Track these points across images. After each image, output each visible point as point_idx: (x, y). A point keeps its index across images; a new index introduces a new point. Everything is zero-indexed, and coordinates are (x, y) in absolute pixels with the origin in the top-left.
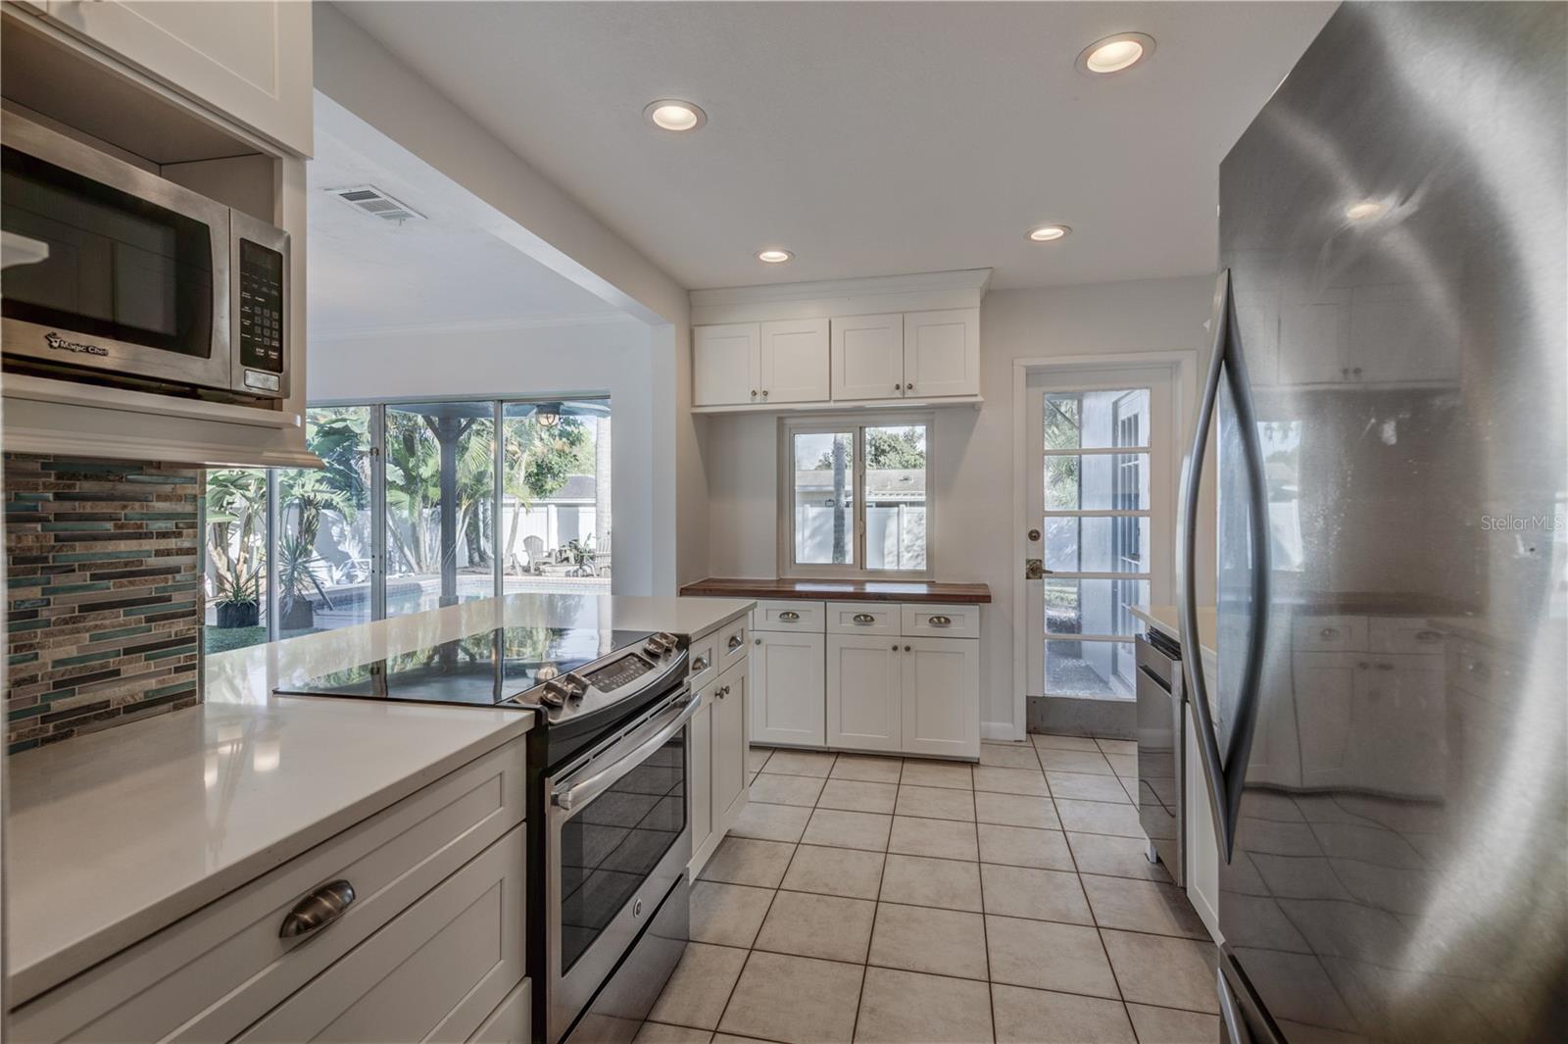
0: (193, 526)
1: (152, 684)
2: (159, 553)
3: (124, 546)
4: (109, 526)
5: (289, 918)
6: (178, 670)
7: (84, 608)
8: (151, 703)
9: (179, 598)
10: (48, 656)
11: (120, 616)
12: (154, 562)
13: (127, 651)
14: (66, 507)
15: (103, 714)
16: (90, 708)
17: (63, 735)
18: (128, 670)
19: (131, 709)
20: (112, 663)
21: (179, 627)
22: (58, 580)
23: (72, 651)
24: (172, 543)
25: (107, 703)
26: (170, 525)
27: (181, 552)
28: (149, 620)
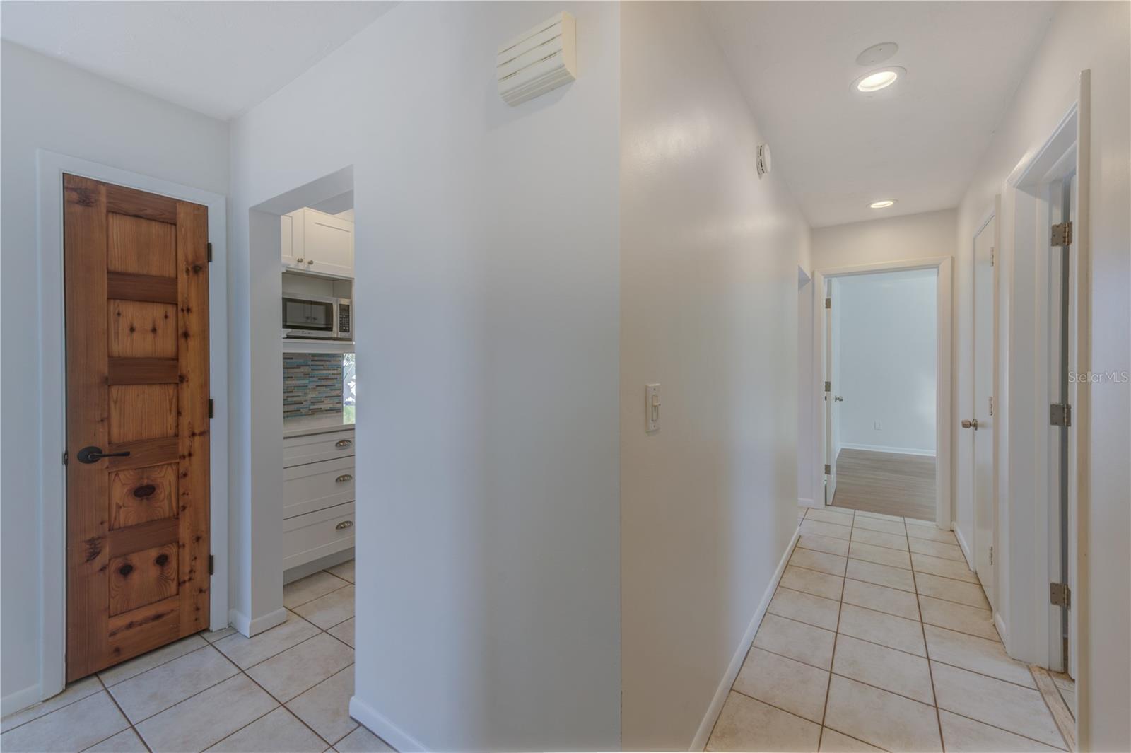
1: (331, 406)
3: (325, 372)
4: (322, 367)
5: (338, 443)
6: (337, 403)
7: (317, 386)
8: (331, 410)
9: (337, 385)
10: (310, 396)
11: (324, 388)
13: (326, 397)
14: (313, 363)
15: (320, 410)
16: (318, 409)
17: (313, 414)
18: (326, 402)
19: (326, 411)
20: (322, 399)
21: (338, 392)
22: (311, 379)
23: (314, 395)
24: (335, 372)
25: (321, 409)
27: (337, 374)
28: (331, 390)
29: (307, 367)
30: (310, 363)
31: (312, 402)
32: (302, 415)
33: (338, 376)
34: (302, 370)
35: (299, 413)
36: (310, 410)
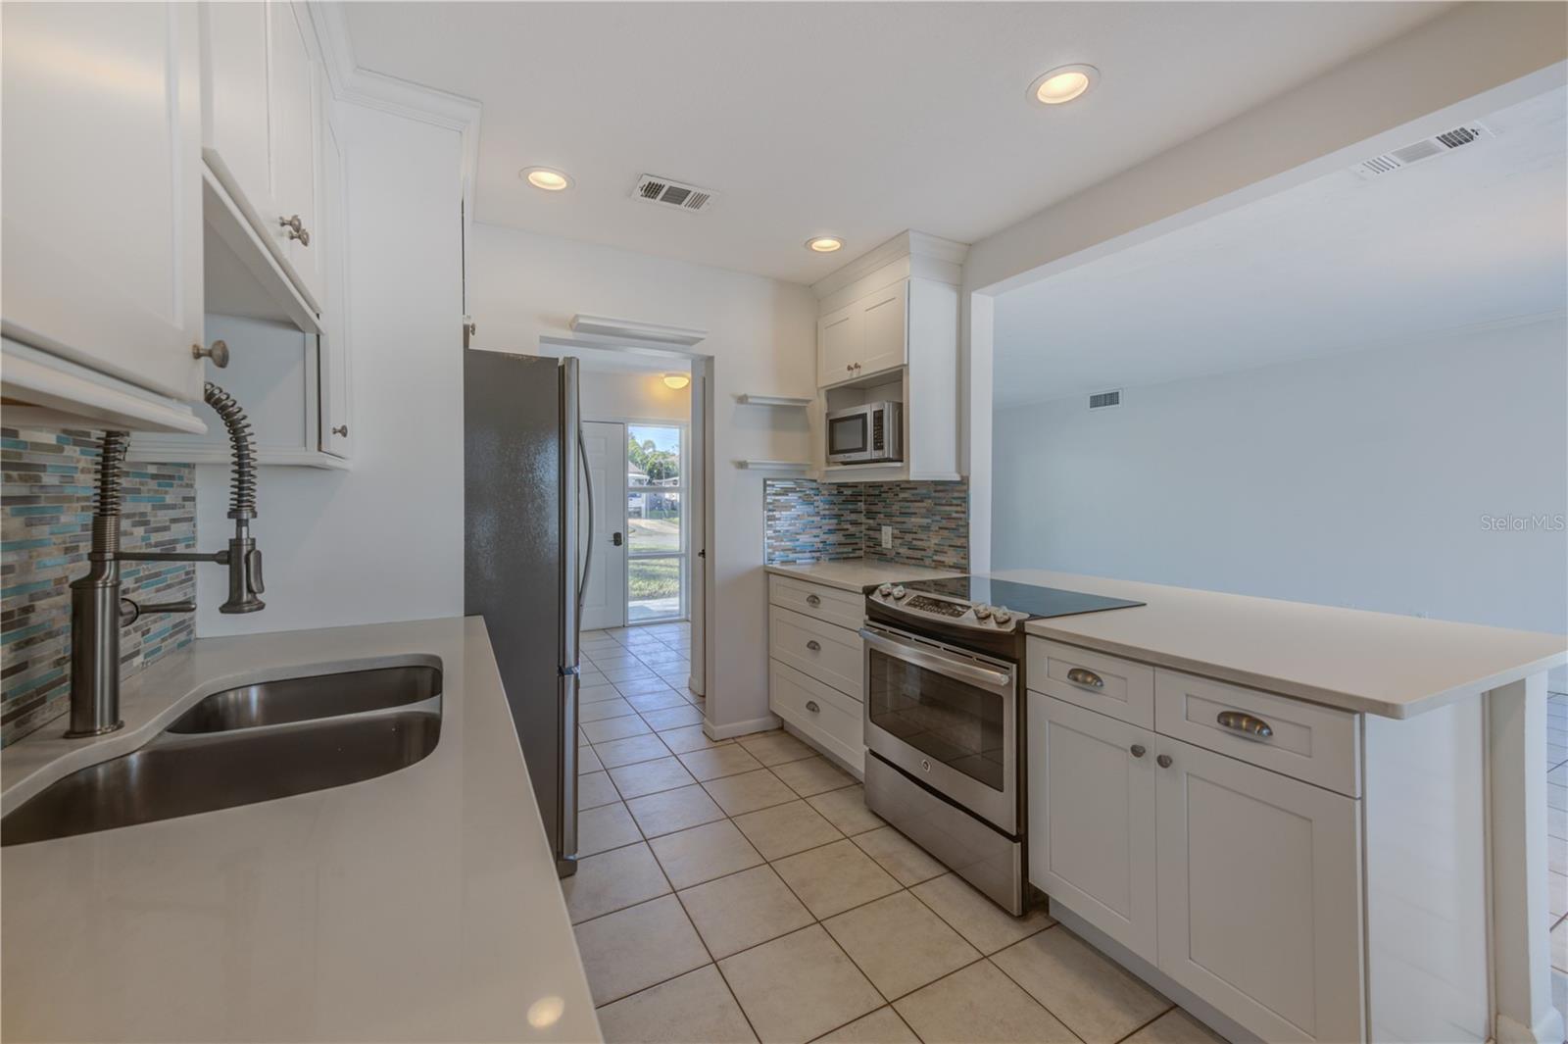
0: (965, 502)
2: (957, 512)
3: (948, 508)
4: (946, 502)
7: (940, 528)
12: (954, 515)
13: (950, 546)
14: (937, 494)
16: (940, 561)
22: (934, 518)
24: (959, 509)
25: (943, 562)
26: (958, 502)
28: (958, 536)
29: (930, 501)
30: (934, 494)
31: (935, 551)
32: (926, 567)
33: (962, 515)
34: (924, 504)
35: (921, 563)
36: (934, 561)
